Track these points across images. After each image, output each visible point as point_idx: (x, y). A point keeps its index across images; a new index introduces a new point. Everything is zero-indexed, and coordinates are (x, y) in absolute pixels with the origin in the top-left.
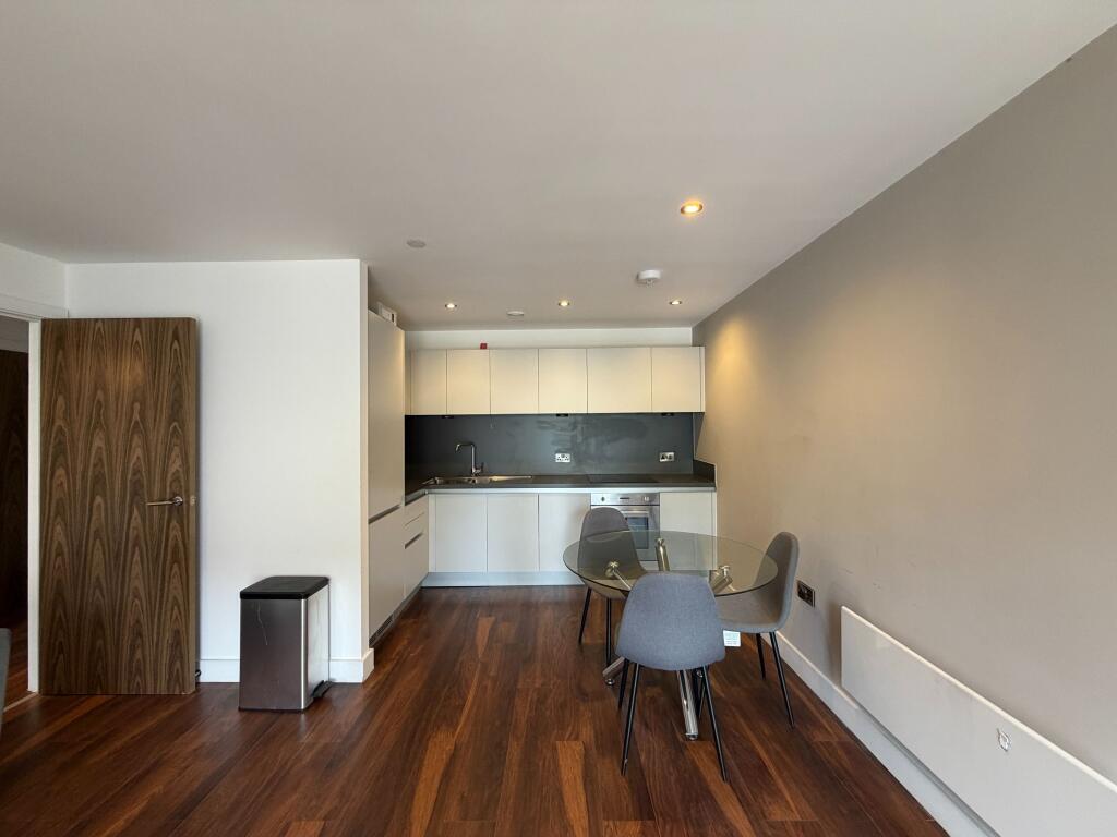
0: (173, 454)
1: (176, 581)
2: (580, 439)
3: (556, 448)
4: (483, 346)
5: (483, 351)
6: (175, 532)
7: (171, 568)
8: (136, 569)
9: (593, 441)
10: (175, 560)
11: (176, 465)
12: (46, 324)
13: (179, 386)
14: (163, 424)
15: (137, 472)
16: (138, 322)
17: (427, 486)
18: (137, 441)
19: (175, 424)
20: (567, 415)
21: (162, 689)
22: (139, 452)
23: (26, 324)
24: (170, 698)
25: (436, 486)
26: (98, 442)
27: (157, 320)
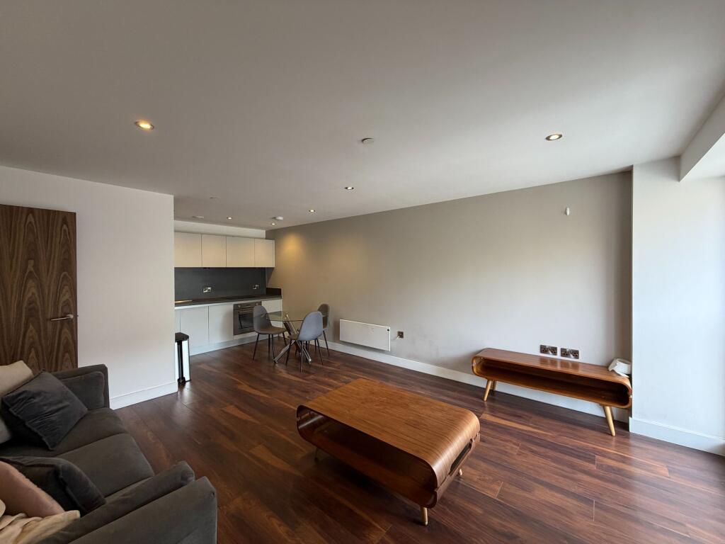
0: (64, 290)
1: (67, 364)
6: (66, 336)
7: (63, 356)
10: (66, 351)
11: (66, 296)
13: (68, 251)
14: (55, 273)
15: (31, 302)
16: (31, 211)
18: (31, 283)
19: (66, 273)
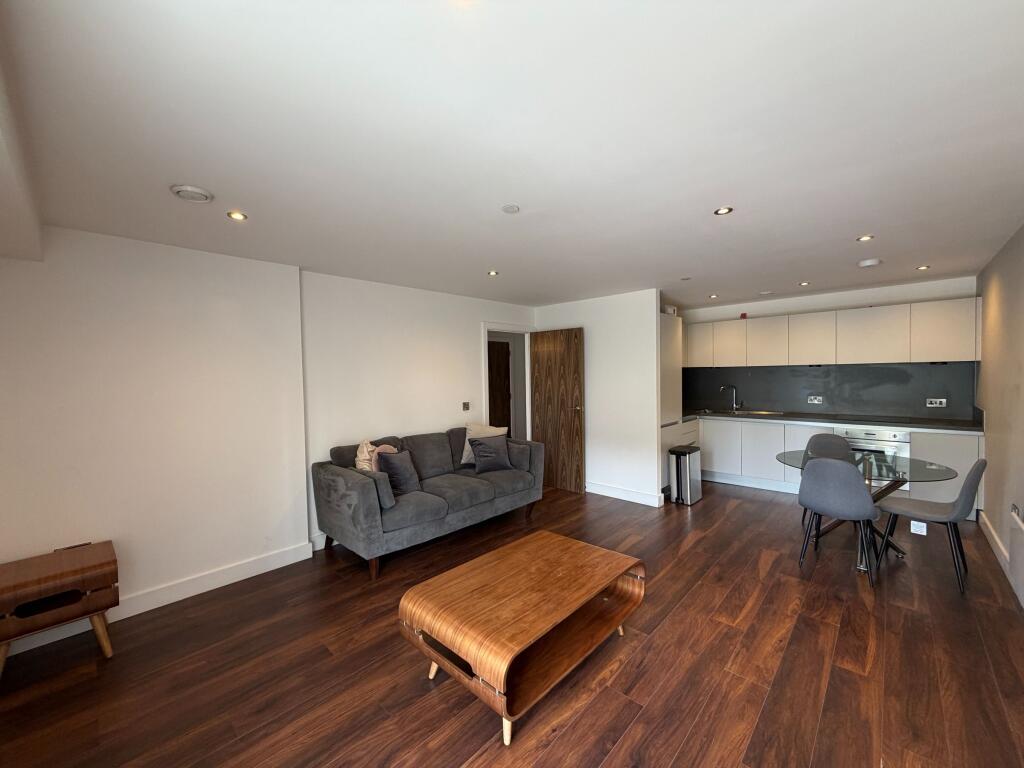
1: (577, 444)
2: (832, 385)
3: (808, 392)
4: (744, 316)
5: (744, 321)
6: (577, 422)
8: (563, 437)
9: (847, 387)
10: (577, 434)
11: (577, 393)
12: (531, 334)
13: (577, 358)
14: (572, 375)
15: (563, 395)
16: (562, 331)
17: (699, 414)
18: (562, 382)
19: (577, 375)
20: (819, 366)
21: (573, 490)
22: (563, 387)
23: (523, 336)
24: (576, 493)
25: (706, 414)
26: (549, 383)
27: (568, 330)
